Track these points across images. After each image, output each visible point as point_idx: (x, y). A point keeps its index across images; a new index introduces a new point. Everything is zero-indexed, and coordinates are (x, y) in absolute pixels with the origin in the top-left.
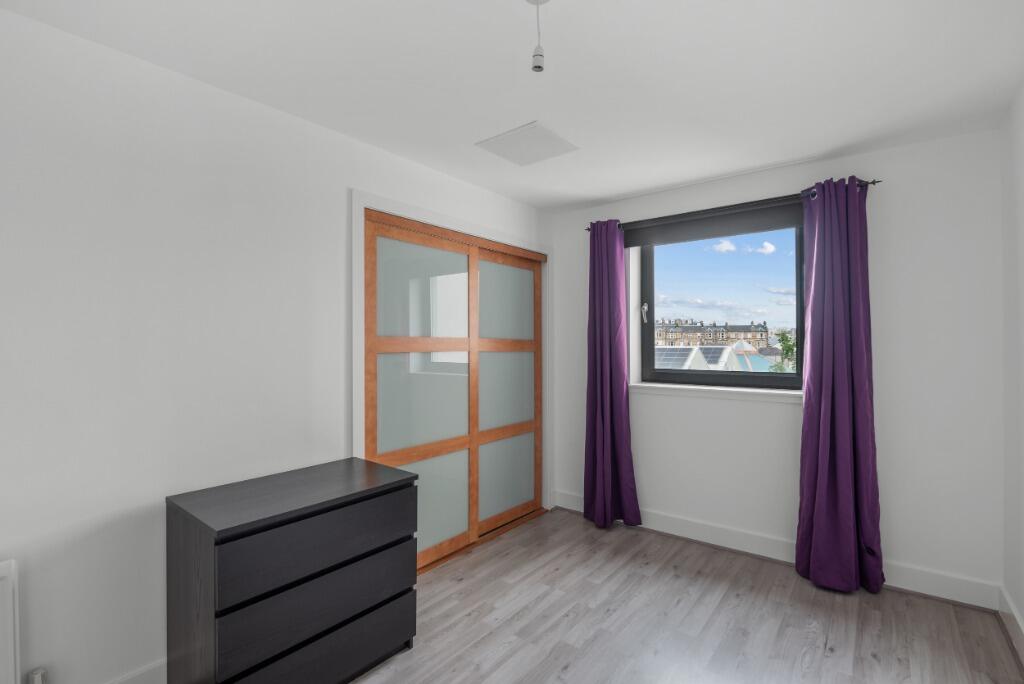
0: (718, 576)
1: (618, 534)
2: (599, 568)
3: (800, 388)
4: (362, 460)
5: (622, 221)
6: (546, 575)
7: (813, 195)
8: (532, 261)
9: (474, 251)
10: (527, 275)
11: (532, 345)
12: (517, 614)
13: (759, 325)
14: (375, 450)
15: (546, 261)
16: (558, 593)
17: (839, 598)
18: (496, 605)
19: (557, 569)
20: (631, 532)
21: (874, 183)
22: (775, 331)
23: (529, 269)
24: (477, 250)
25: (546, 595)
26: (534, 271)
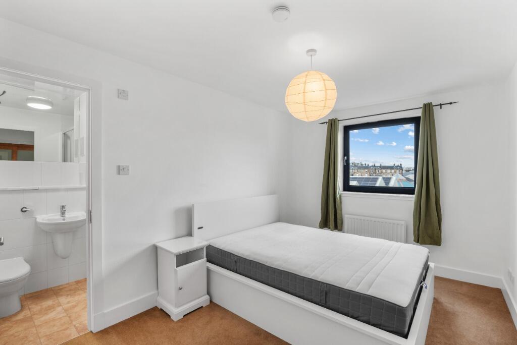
13: (398, 166)
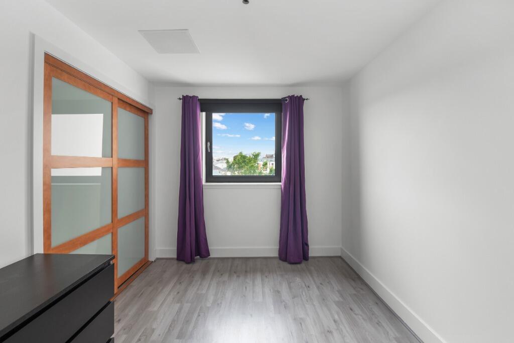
0: (254, 271)
1: (199, 264)
2: (200, 285)
3: (280, 182)
4: (42, 254)
5: (200, 98)
6: (174, 298)
7: (287, 100)
8: (144, 112)
9: (115, 100)
10: (141, 120)
11: (143, 163)
12: (170, 326)
14: (50, 245)
15: (152, 114)
16: (187, 306)
17: (299, 266)
18: (154, 327)
19: (178, 293)
20: (205, 261)
21: (307, 99)
22: (216, 159)
23: (142, 117)
24: (117, 99)
25: (180, 309)
26: (145, 118)
